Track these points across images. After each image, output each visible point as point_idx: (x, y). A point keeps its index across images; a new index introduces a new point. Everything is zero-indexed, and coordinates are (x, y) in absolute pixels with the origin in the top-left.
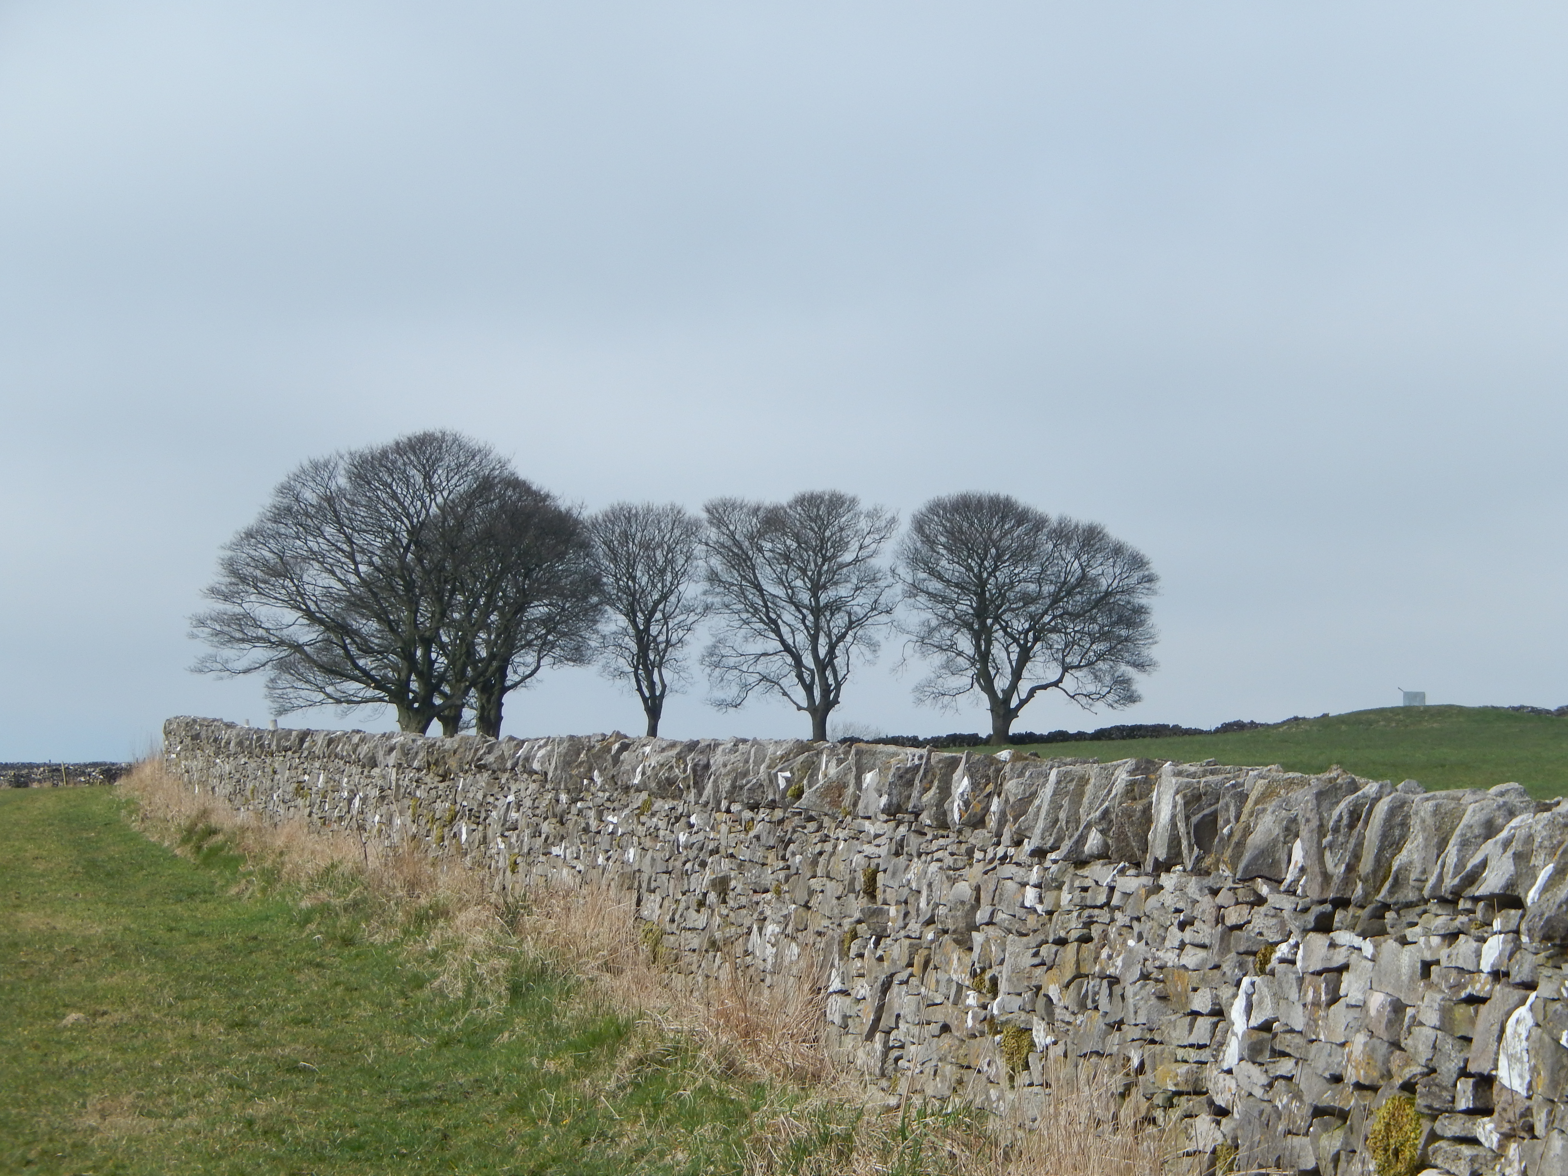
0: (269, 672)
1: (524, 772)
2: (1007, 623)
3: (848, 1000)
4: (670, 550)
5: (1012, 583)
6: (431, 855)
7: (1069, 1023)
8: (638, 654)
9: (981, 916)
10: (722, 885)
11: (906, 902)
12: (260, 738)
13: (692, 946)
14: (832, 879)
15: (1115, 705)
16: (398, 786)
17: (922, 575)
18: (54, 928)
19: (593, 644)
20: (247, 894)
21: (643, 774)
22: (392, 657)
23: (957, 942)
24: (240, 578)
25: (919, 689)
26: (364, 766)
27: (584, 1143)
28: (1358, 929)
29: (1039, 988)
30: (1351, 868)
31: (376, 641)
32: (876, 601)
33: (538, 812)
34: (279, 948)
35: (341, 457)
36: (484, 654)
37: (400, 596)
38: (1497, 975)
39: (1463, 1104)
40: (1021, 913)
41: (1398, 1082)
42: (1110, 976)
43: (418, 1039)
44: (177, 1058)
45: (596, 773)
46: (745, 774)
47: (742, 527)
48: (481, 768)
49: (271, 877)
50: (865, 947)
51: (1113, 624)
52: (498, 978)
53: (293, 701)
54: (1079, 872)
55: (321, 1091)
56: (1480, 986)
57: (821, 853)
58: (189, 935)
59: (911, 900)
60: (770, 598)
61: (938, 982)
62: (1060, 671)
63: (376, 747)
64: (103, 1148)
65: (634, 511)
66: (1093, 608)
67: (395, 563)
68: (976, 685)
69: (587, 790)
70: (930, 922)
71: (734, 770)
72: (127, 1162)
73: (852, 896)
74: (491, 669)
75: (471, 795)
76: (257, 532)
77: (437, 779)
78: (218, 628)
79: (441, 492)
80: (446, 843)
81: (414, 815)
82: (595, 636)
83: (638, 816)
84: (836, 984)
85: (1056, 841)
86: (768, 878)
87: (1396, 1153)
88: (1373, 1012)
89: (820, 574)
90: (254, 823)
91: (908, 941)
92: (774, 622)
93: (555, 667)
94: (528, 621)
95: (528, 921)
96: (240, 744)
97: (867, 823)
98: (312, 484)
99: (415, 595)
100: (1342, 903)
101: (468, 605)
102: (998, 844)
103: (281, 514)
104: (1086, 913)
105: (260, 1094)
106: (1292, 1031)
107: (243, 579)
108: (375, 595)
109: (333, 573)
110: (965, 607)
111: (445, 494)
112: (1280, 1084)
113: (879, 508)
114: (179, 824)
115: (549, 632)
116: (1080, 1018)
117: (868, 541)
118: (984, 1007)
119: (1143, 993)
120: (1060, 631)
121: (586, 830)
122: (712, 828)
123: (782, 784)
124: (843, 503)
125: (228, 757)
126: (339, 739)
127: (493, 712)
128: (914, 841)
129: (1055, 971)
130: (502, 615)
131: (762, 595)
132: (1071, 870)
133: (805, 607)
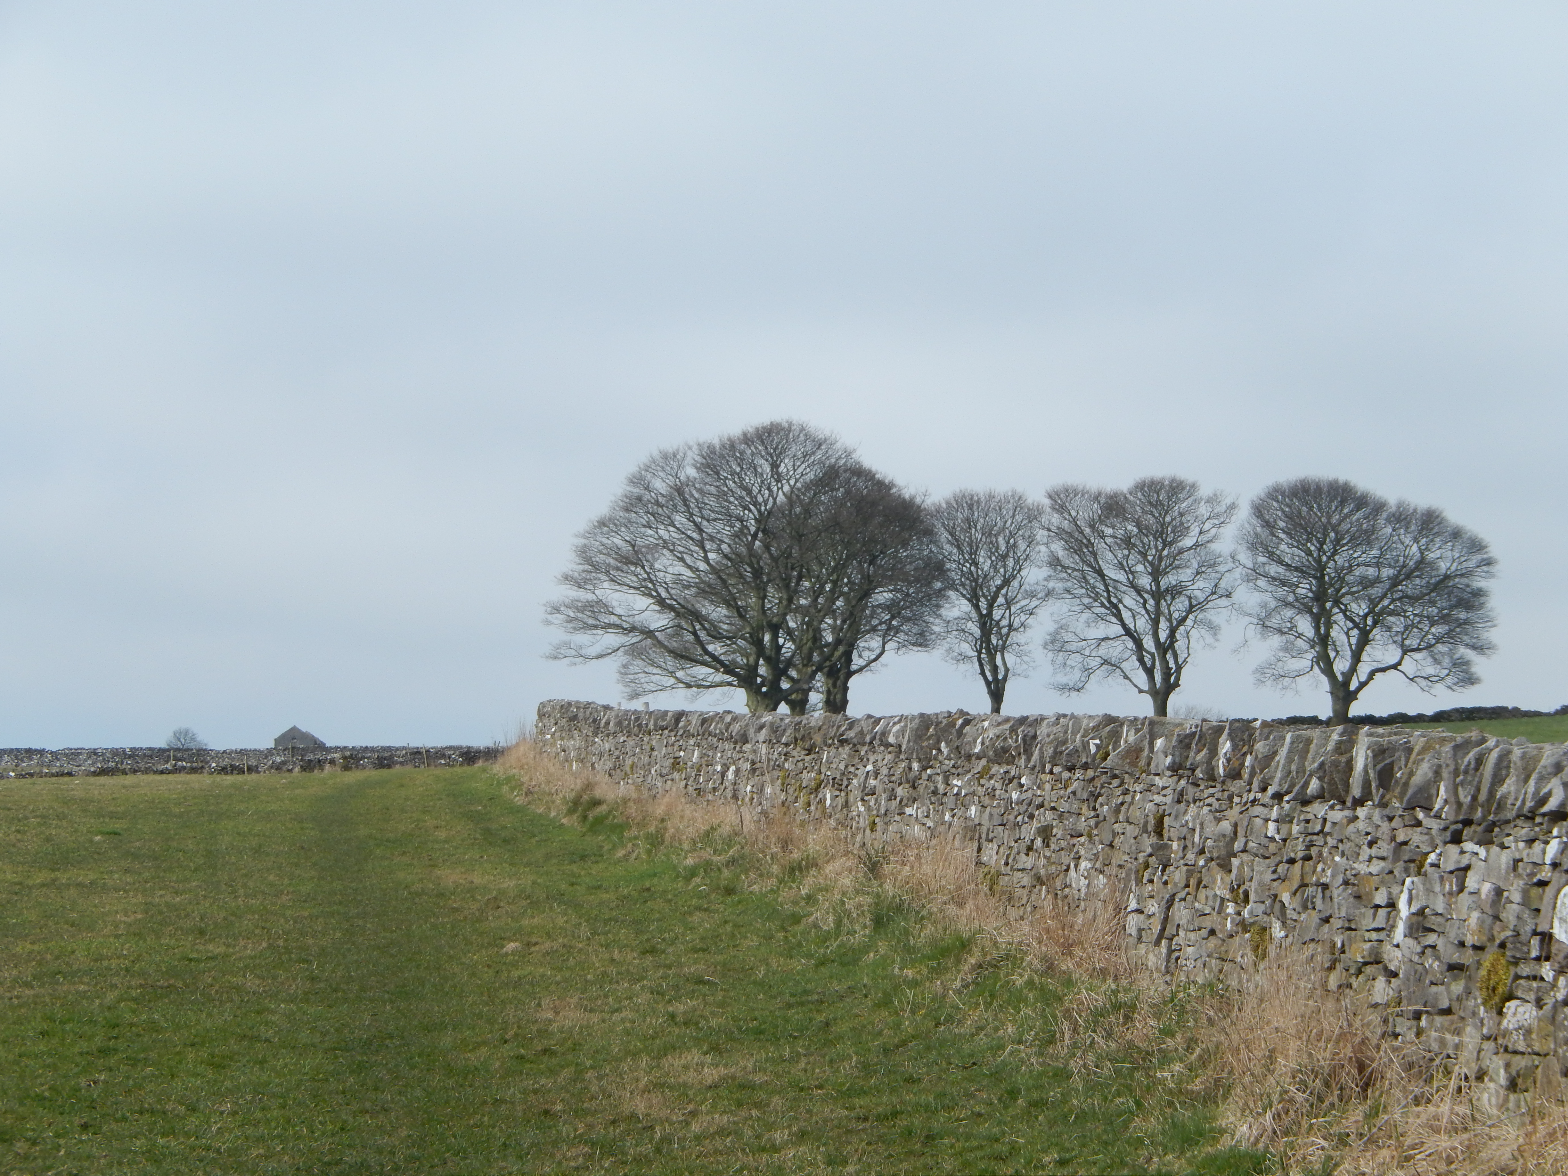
0: (621, 658)
1: (881, 745)
2: (1346, 606)
3: (1142, 917)
4: (1012, 535)
5: (1351, 566)
6: (798, 818)
7: (1295, 921)
8: (981, 638)
9: (1238, 846)
10: (1046, 833)
11: (1185, 838)
12: (637, 719)
13: (1022, 884)
14: (1131, 823)
15: (1454, 687)
16: (769, 760)
17: (1261, 559)
18: (472, 882)
19: (936, 629)
20: (634, 856)
21: (983, 744)
22: (741, 642)
23: (1220, 866)
24: (593, 566)
25: (1261, 671)
26: (736, 743)
27: (936, 1026)
28: (1476, 840)
29: (1276, 896)
30: (1474, 798)
31: (725, 627)
32: (1216, 586)
33: (893, 778)
34: (670, 897)
35: (690, 448)
36: (829, 638)
37: (748, 583)
38: (1555, 865)
39: (1534, 953)
40: (1265, 841)
41: (1498, 942)
42: (1323, 884)
43: (799, 961)
44: (604, 974)
45: (943, 744)
46: (1065, 742)
47: (1085, 513)
48: (843, 742)
49: (656, 841)
50: (1154, 875)
51: (1452, 607)
52: (863, 912)
53: (645, 685)
54: (1304, 809)
55: (724, 997)
56: (1545, 874)
57: (1122, 804)
58: (589, 888)
59: (1188, 836)
60: (1111, 582)
61: (1207, 897)
62: (1398, 653)
63: (747, 725)
64: (562, 1032)
65: (976, 498)
66: (1432, 591)
67: (743, 550)
68: (1316, 668)
69: (936, 759)
70: (1202, 852)
71: (1056, 739)
72: (583, 1042)
73: (1145, 835)
74: (837, 654)
75: (834, 766)
76: (610, 519)
77: (803, 752)
78: (572, 614)
79: (788, 481)
80: (813, 808)
81: (783, 784)
82: (937, 621)
83: (978, 779)
84: (1133, 905)
85: (1289, 786)
86: (1082, 825)
87: (1494, 989)
88: (1483, 896)
89: (1161, 559)
90: (634, 796)
91: (1185, 868)
92: (1116, 606)
93: (900, 652)
94: (873, 606)
95: (887, 869)
96: (619, 724)
97: (1157, 778)
98: (662, 474)
99: (762, 581)
100: (1468, 823)
101: (814, 592)
102: (1250, 791)
103: (632, 504)
104: (1308, 839)
105: (677, 998)
106: (1437, 914)
107: (596, 567)
108: (724, 582)
109: (682, 559)
110: (1304, 591)
111: (792, 482)
112: (1429, 951)
113: (1218, 493)
114: (564, 797)
115: (893, 617)
116: (1303, 916)
117: (1207, 526)
118: (1239, 914)
119: (1345, 894)
120: (1399, 615)
121: (935, 792)
122: (1039, 787)
123: (1093, 749)
124: (1183, 489)
125: (608, 736)
126: (712, 719)
127: (839, 696)
128: (1191, 790)
129: (1287, 883)
130: (847, 601)
131: (1104, 580)
132: (1299, 807)
133: (1148, 592)
